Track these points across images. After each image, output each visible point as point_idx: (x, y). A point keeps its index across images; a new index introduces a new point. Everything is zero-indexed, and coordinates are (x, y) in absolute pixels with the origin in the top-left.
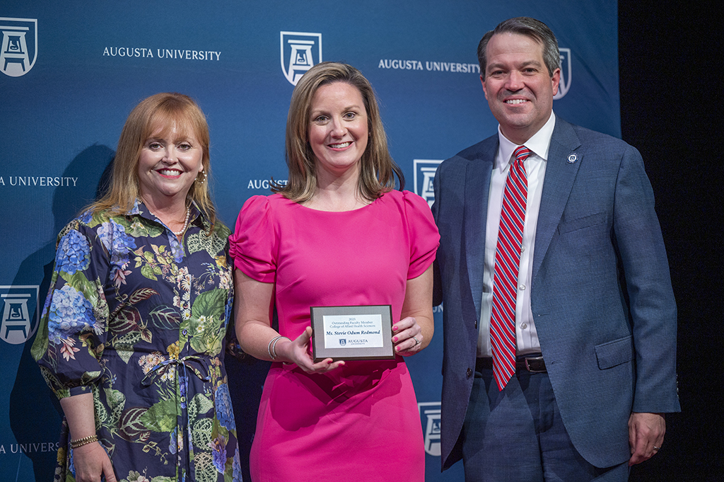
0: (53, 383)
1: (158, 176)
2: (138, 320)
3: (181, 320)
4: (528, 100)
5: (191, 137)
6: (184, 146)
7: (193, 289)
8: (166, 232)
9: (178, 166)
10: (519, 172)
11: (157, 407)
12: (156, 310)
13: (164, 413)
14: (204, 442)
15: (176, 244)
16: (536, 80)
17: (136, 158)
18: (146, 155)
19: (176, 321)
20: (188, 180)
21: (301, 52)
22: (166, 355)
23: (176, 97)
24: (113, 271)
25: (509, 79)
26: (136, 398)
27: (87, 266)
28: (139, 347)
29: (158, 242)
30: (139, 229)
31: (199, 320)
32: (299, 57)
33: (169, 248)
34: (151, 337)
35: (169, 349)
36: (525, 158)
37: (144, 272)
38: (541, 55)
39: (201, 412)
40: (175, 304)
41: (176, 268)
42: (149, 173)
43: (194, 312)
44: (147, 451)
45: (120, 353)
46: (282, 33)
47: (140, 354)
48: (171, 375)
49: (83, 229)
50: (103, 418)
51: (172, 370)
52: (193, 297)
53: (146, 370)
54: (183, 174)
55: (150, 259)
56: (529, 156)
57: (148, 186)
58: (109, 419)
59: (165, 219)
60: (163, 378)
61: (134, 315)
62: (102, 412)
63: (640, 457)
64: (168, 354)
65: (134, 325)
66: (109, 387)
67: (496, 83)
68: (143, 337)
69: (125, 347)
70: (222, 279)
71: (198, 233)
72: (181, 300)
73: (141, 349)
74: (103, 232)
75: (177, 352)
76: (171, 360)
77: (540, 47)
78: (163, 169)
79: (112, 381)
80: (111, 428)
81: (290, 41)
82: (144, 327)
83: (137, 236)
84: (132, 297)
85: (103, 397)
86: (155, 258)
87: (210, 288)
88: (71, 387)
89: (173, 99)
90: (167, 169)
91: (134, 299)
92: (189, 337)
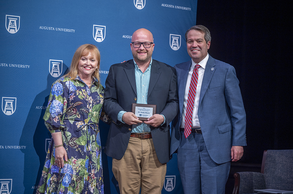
0: (50, 128)
1: (84, 69)
2: (76, 111)
3: (89, 112)
4: (199, 50)
5: (95, 58)
6: (93, 60)
7: (93, 103)
8: (85, 86)
9: (90, 66)
10: (196, 72)
11: (81, 138)
12: (82, 109)
13: (83, 140)
14: (94, 149)
15: (88, 89)
16: (202, 44)
17: (78, 63)
18: (81, 62)
19: (87, 112)
20: (93, 71)
21: (99, 31)
22: (84, 122)
23: (91, 45)
24: (69, 96)
25: (193, 44)
26: (74, 135)
27: (63, 93)
28: (76, 119)
29: (83, 88)
30: (78, 84)
31: (94, 113)
32: (98, 33)
33: (86, 91)
34: (80, 116)
35: (85, 121)
36: (198, 68)
37: (79, 97)
38: (203, 37)
39: (94, 140)
40: (87, 107)
41: (88, 96)
42: (81, 68)
43: (93, 110)
44: (77, 151)
45: (70, 121)
46: (94, 25)
47: (76, 121)
48: (85, 129)
49: (61, 82)
50: (64, 140)
51: (86, 127)
52: (93, 106)
53: (78, 126)
54: (91, 69)
55: (81, 93)
56: (199, 67)
57: (81, 72)
58: (66, 140)
59: (85, 82)
60: (83, 129)
61: (75, 110)
62: (64, 138)
63: (236, 160)
64: (85, 122)
65: (75, 113)
66: (66, 131)
67: (189, 45)
68: (78, 117)
69: (72, 119)
70: (101, 101)
71: (94, 87)
72: (89, 106)
73: (77, 120)
74: (67, 83)
75: (87, 122)
76: (86, 124)
77: (203, 35)
78: (86, 67)
79: (67, 129)
80: (67, 143)
81: (96, 28)
82: (78, 113)
83: (77, 86)
84: (75, 104)
85: (64, 134)
86: (82, 93)
87: (98, 103)
88: (56, 130)
89: (91, 46)
90: (87, 67)
91: (75, 105)
92: (91, 118)
